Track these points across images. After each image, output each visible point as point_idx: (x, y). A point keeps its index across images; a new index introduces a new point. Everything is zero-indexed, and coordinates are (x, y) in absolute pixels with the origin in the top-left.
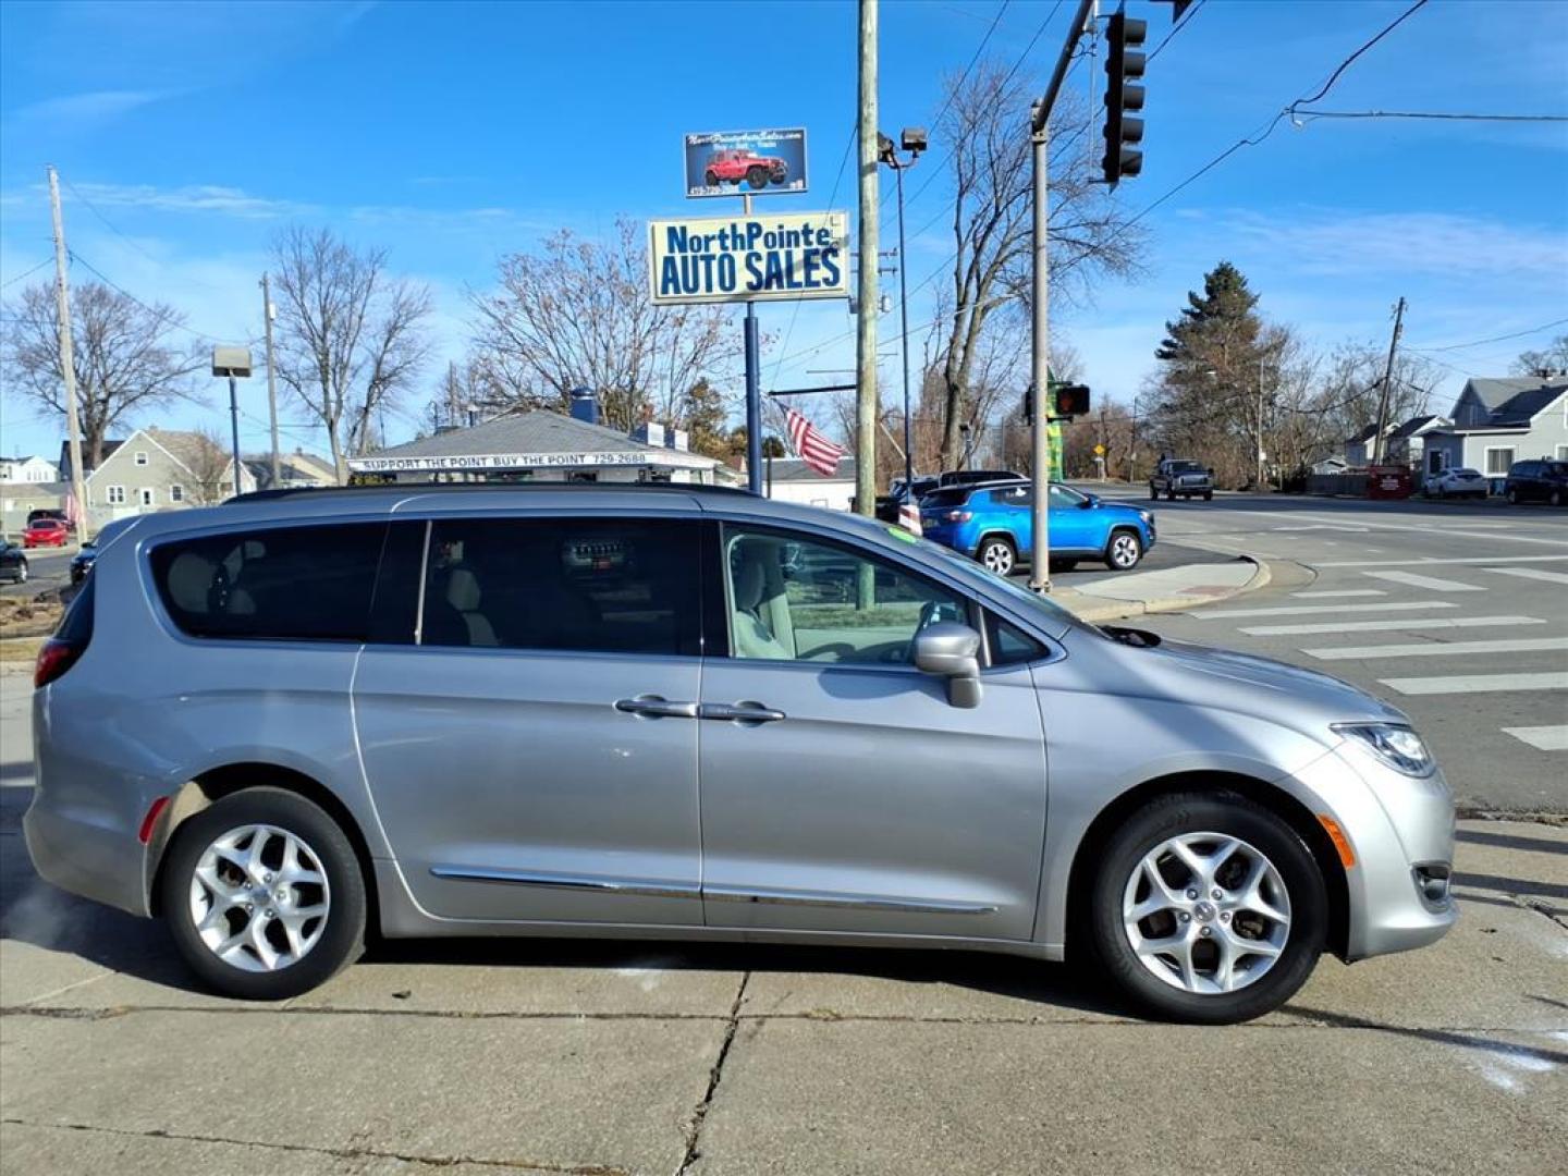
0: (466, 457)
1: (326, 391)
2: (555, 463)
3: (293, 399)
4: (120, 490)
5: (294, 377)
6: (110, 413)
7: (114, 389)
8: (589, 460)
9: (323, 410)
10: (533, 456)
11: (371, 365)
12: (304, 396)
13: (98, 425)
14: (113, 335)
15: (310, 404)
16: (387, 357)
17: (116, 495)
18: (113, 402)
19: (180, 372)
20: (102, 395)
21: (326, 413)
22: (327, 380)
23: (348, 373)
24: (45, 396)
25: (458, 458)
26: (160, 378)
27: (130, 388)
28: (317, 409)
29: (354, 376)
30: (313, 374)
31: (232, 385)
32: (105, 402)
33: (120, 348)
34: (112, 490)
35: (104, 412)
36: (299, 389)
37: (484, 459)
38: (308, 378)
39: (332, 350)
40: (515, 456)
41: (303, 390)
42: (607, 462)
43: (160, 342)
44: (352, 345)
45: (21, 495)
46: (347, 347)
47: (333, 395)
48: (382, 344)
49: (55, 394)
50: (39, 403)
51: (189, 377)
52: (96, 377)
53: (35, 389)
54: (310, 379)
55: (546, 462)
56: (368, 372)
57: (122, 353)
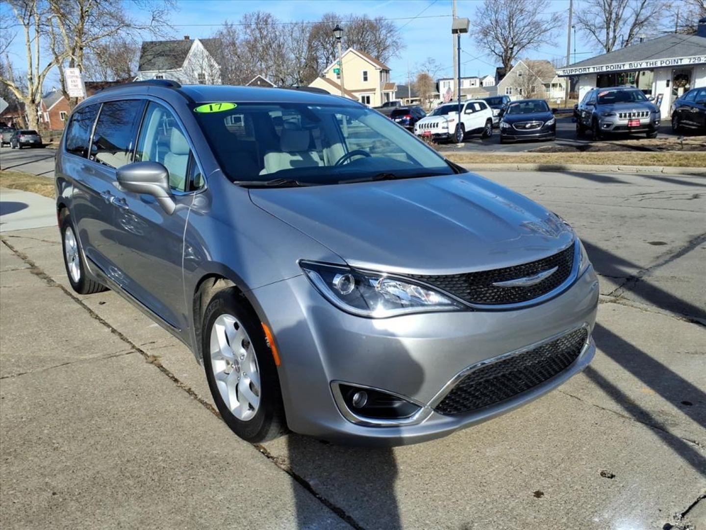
0: (614, 64)
1: (608, 34)
2: (664, 65)
3: (591, 39)
4: (511, 88)
5: (593, 28)
6: (514, 54)
7: (516, 42)
8: (686, 61)
9: (605, 44)
10: (651, 61)
11: (634, 16)
12: (597, 38)
13: (509, 60)
14: (518, 17)
15: (599, 40)
16: (643, 11)
17: (509, 91)
18: (516, 48)
19: (545, 31)
20: (511, 46)
21: (606, 46)
22: (609, 27)
23: (621, 23)
24: (490, 48)
25: (609, 65)
26: (536, 35)
27: (524, 41)
28: (602, 44)
29: (624, 24)
30: (603, 25)
31: (459, 38)
32: (512, 49)
33: (521, 22)
34: (507, 89)
35: (512, 53)
36: (594, 34)
37: (624, 65)
38: (600, 28)
39: (614, 11)
40: (640, 62)
41: (597, 34)
42: (697, 62)
43: (538, 18)
44: (624, 8)
45: (475, 92)
46: (622, 8)
47: (611, 35)
48: (640, 5)
49: (495, 47)
50: (487, 51)
51: (548, 34)
52: (510, 38)
53: (487, 45)
54: (601, 28)
55: (659, 65)
56: (631, 21)
57: (522, 24)
